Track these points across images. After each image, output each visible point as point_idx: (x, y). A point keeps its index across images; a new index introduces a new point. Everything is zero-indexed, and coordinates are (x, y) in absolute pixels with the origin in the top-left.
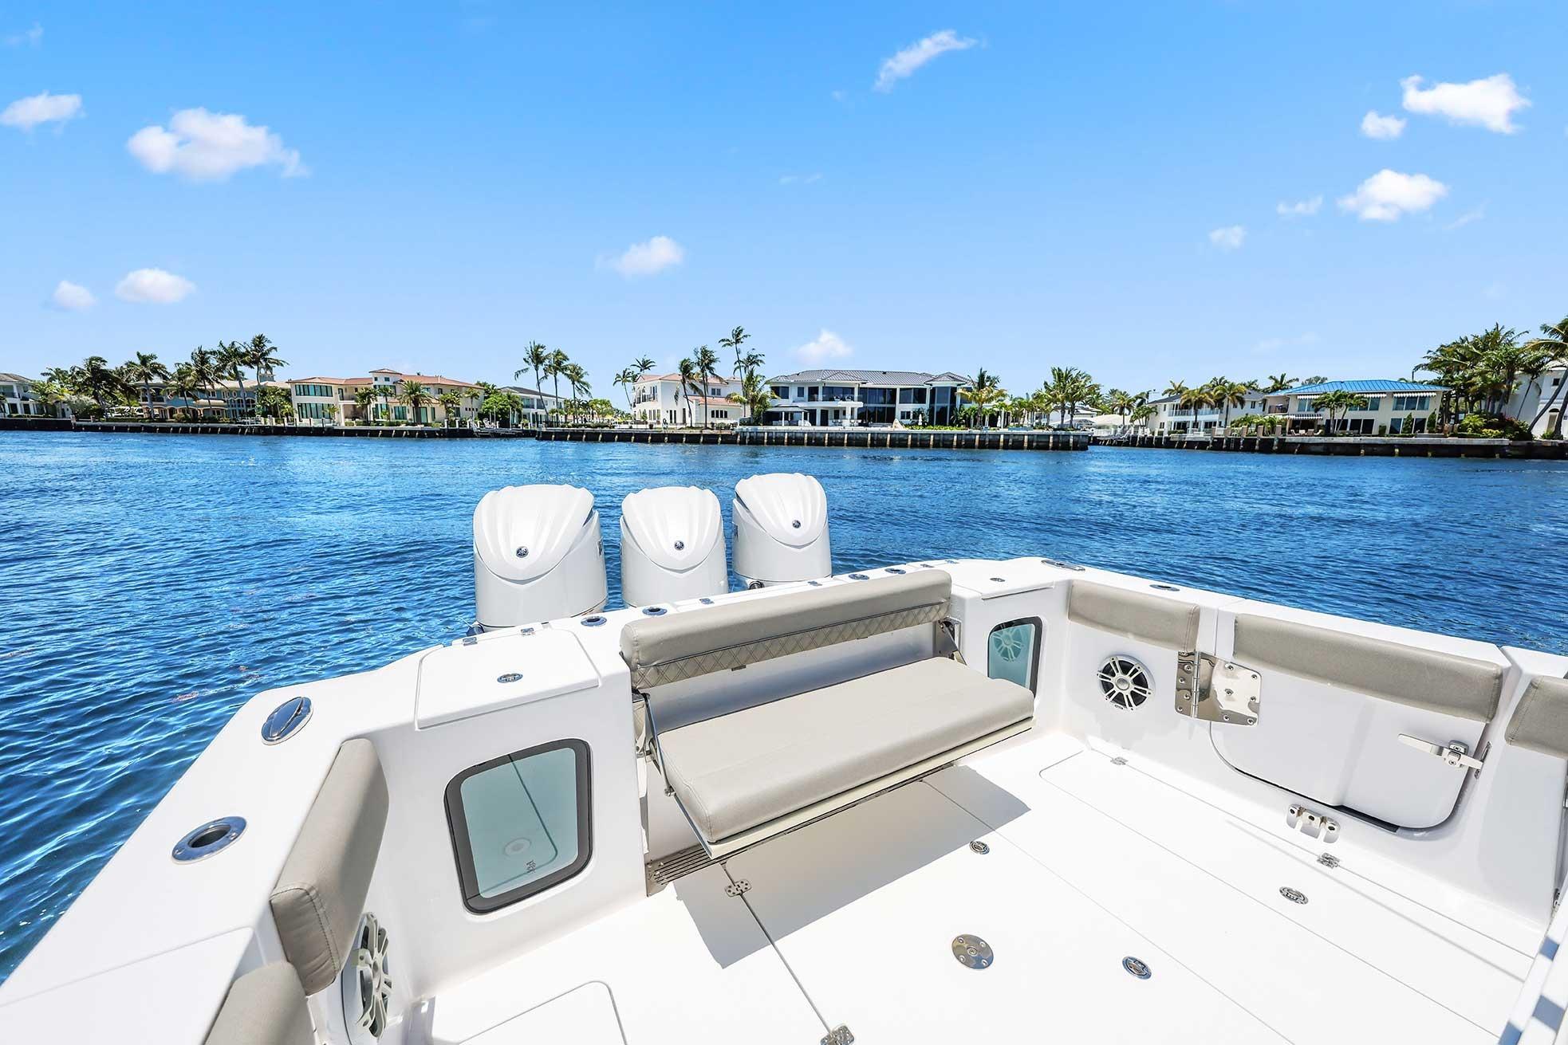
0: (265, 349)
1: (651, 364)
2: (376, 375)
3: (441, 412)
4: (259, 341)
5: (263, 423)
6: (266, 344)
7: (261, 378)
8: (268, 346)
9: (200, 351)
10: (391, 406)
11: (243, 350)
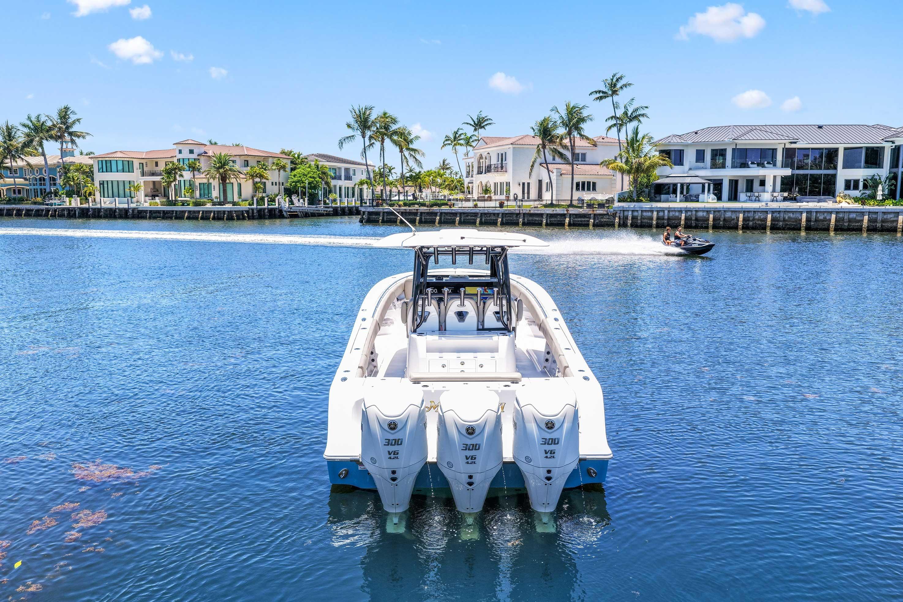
0: (70, 121)
1: (486, 123)
2: (180, 147)
3: (248, 188)
4: (64, 114)
5: (68, 204)
6: (71, 116)
7: (64, 153)
8: (72, 118)
9: (7, 126)
10: (197, 182)
11: (49, 124)
